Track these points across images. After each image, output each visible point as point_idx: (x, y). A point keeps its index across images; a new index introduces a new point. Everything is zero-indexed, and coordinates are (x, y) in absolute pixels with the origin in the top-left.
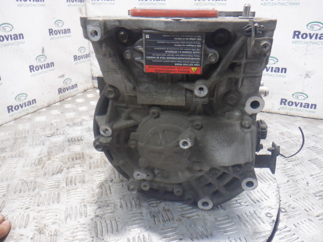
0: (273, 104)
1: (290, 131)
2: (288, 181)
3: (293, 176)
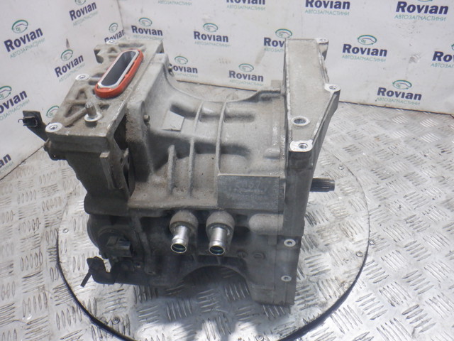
0: (369, 94)
1: (387, 133)
2: (380, 206)
3: (385, 198)
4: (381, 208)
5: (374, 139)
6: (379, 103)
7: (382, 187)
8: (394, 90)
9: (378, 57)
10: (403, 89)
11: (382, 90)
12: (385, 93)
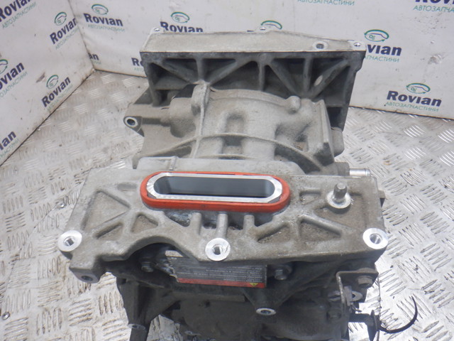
0: (377, 98)
1: (399, 152)
2: (392, 267)
3: (398, 255)
4: (394, 271)
5: (382, 162)
6: (389, 108)
7: (394, 237)
8: (408, 94)
9: (390, 56)
10: (419, 93)
11: (393, 94)
12: (397, 97)
